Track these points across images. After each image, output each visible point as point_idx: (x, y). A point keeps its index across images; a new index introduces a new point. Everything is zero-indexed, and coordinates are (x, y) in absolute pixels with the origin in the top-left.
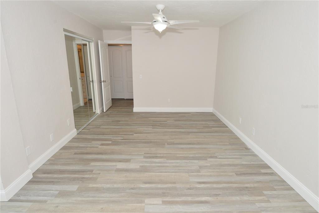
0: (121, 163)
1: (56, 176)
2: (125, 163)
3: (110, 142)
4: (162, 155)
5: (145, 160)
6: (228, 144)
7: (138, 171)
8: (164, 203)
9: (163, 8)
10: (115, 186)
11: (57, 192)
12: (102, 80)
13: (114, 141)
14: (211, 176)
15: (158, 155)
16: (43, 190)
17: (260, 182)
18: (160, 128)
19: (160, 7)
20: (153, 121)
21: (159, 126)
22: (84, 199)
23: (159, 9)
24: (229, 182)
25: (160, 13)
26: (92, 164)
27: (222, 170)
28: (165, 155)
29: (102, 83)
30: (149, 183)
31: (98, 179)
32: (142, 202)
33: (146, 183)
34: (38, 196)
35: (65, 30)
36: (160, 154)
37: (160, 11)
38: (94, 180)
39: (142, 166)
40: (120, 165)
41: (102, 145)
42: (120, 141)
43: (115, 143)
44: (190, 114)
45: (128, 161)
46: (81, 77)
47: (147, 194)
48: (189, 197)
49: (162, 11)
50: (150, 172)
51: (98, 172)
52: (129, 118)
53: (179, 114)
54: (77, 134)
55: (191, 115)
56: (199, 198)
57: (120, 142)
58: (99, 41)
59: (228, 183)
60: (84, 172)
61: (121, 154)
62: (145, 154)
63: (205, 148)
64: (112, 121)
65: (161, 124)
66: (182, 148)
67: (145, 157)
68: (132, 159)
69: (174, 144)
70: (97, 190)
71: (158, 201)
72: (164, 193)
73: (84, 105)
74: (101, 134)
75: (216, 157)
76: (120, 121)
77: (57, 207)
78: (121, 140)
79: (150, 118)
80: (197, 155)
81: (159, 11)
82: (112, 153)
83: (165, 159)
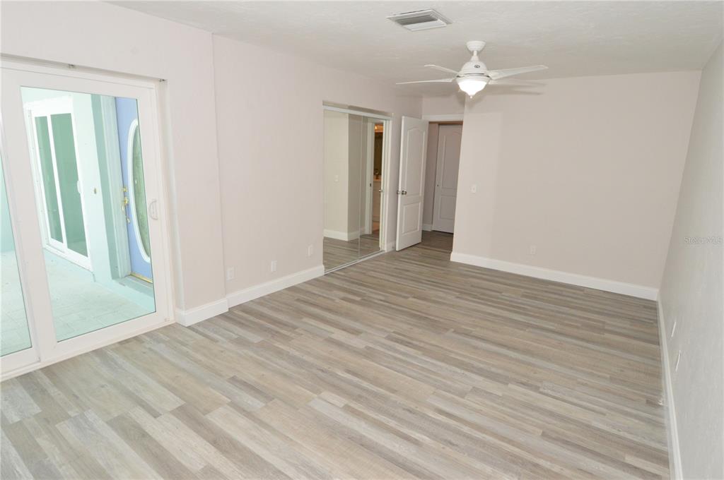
0: (344, 333)
1: (251, 318)
2: (349, 334)
3: (358, 299)
4: (422, 345)
5: (384, 341)
6: (608, 376)
7: (355, 351)
8: (347, 408)
9: (481, 48)
10: (306, 358)
11: (236, 337)
12: (400, 190)
13: (365, 298)
14: (479, 412)
15: (414, 342)
16: (226, 329)
17: (591, 474)
18: (474, 302)
19: (475, 45)
20: (472, 286)
21: (475, 297)
22: (255, 356)
23: (471, 50)
24: (505, 438)
25: (475, 57)
26: (305, 320)
27: (520, 414)
28: (427, 346)
29: (400, 196)
30: (355, 374)
31: (293, 341)
32: (318, 392)
33: (348, 371)
34: (216, 333)
35: (325, 103)
36: (421, 341)
37: (475, 53)
38: (286, 339)
39: (368, 348)
40: (339, 335)
41: (344, 299)
42: (376, 301)
43: (366, 302)
44: (582, 291)
45: (356, 332)
46: (374, 182)
47: (334, 386)
48: (394, 421)
49: (479, 53)
50: (373, 361)
51: (302, 332)
52: (430, 269)
53: (550, 286)
54: (325, 275)
55: (582, 293)
56: (411, 431)
57: (376, 303)
58: (403, 117)
59: (503, 438)
60: (286, 325)
61: (356, 320)
62: (394, 332)
63: (529, 364)
64: (396, 268)
65: (483, 294)
66: (476, 348)
67: (389, 338)
68: (366, 332)
69: (467, 334)
70: (279, 353)
71: (340, 401)
72: (360, 396)
73: (371, 233)
74: (357, 283)
75: (536, 389)
76: (408, 271)
77: (222, 352)
78: (381, 300)
79: (471, 279)
80: (493, 370)
81: (472, 53)
82: (347, 315)
83: (420, 353)
